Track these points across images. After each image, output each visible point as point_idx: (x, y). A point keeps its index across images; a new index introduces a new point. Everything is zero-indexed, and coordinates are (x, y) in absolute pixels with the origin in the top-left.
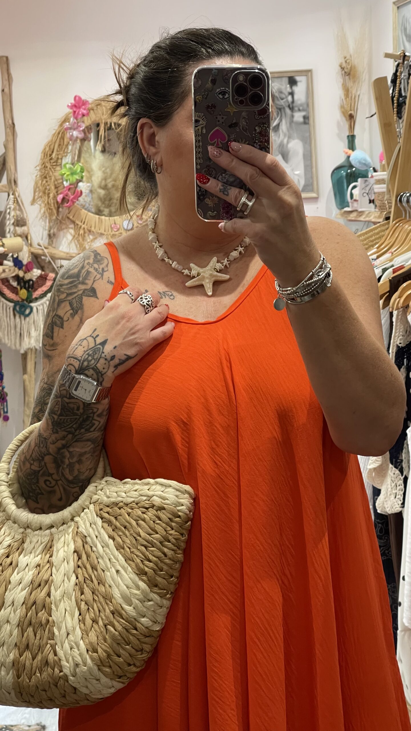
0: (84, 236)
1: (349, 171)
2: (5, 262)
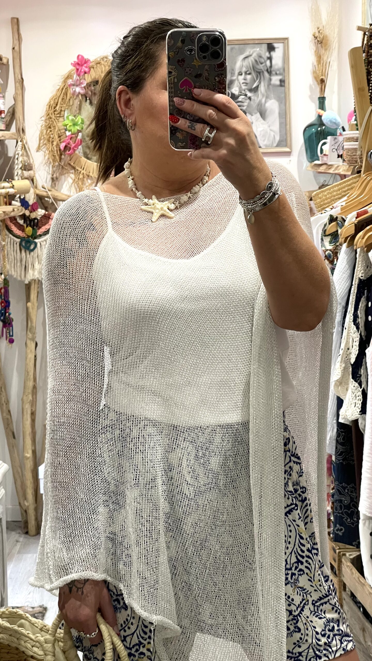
0: (83, 180)
1: (319, 129)
2: (13, 202)
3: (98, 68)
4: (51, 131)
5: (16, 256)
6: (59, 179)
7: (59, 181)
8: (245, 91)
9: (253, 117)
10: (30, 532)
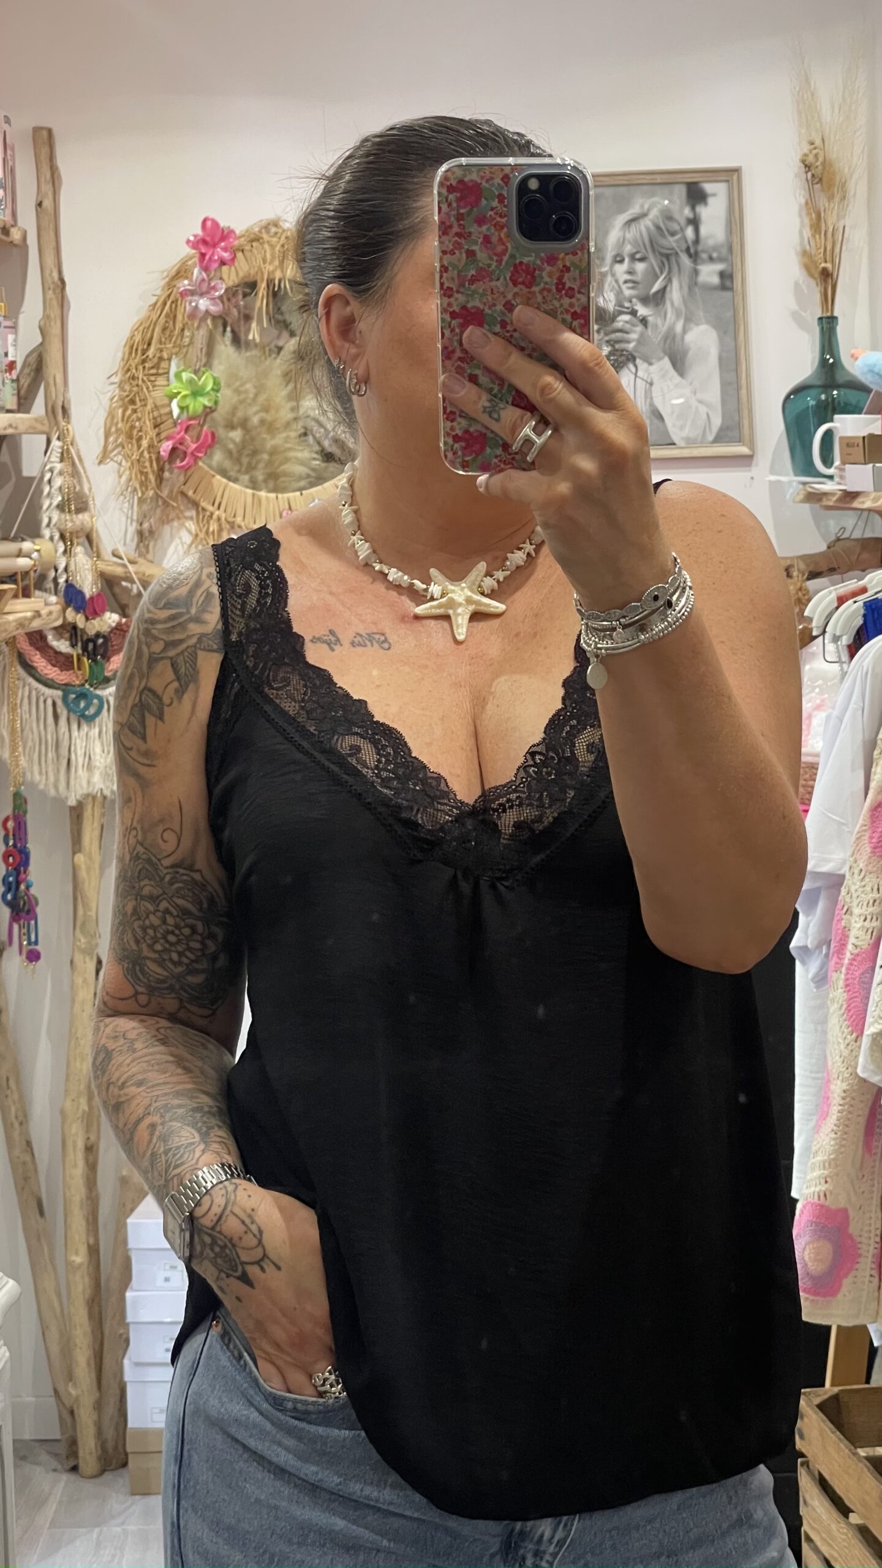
1: (823, 397)
3: (255, 251)
4: (135, 411)
5: (43, 733)
6: (156, 537)
7: (156, 540)
8: (631, 302)
9: (653, 368)
10: (81, 1467)
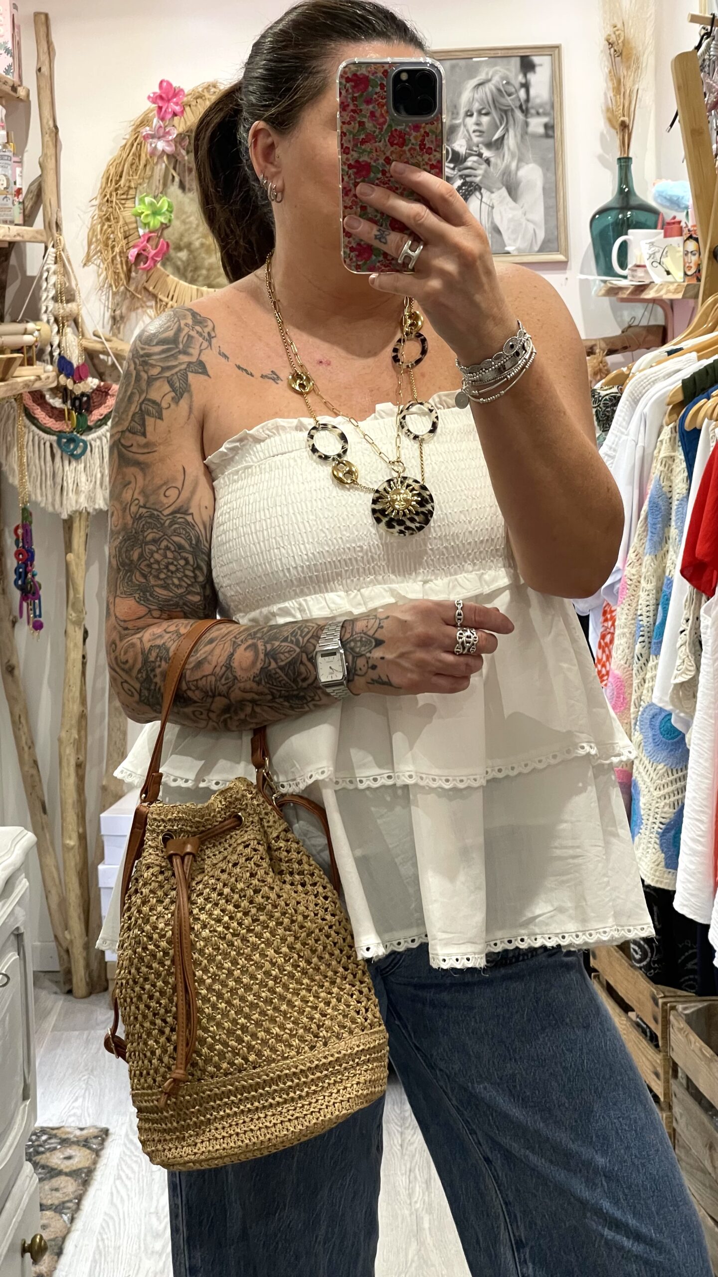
1: (620, 216)
3: (199, 106)
4: (110, 226)
5: (43, 467)
6: (126, 319)
7: (125, 322)
8: (478, 146)
9: (493, 196)
10: (75, 990)
